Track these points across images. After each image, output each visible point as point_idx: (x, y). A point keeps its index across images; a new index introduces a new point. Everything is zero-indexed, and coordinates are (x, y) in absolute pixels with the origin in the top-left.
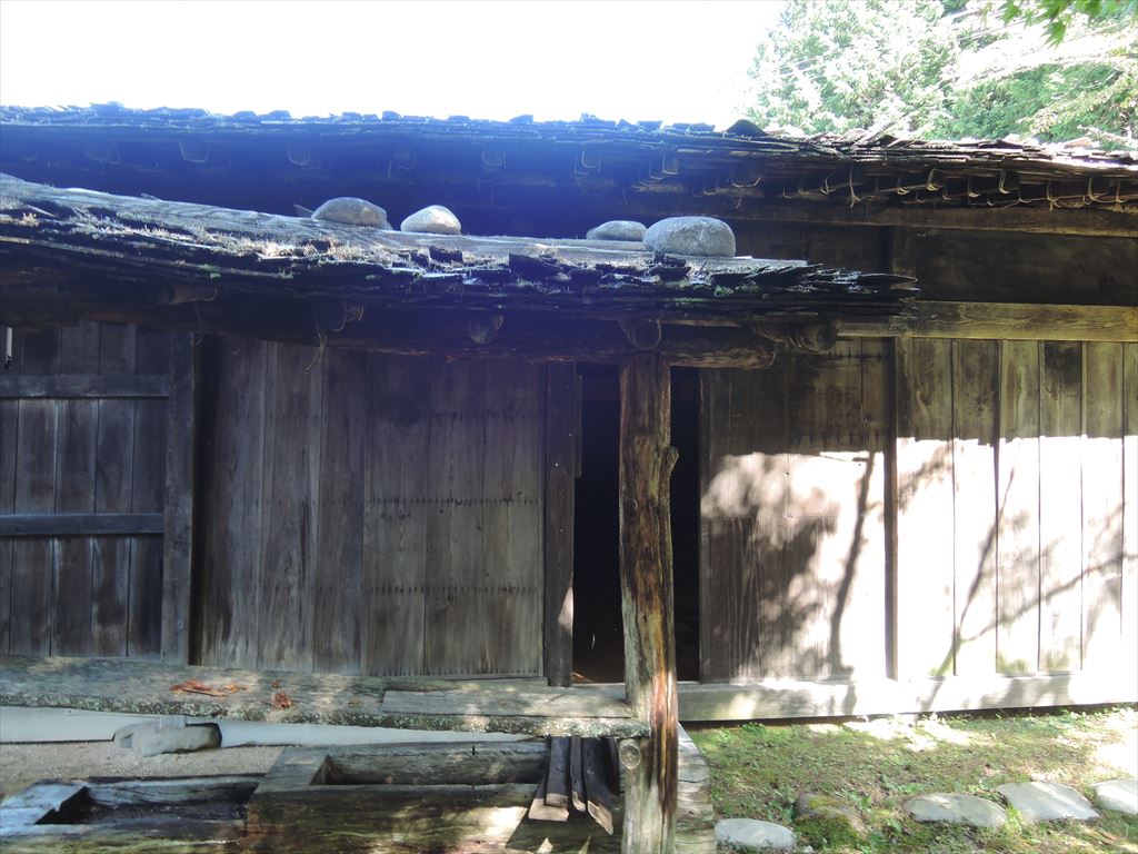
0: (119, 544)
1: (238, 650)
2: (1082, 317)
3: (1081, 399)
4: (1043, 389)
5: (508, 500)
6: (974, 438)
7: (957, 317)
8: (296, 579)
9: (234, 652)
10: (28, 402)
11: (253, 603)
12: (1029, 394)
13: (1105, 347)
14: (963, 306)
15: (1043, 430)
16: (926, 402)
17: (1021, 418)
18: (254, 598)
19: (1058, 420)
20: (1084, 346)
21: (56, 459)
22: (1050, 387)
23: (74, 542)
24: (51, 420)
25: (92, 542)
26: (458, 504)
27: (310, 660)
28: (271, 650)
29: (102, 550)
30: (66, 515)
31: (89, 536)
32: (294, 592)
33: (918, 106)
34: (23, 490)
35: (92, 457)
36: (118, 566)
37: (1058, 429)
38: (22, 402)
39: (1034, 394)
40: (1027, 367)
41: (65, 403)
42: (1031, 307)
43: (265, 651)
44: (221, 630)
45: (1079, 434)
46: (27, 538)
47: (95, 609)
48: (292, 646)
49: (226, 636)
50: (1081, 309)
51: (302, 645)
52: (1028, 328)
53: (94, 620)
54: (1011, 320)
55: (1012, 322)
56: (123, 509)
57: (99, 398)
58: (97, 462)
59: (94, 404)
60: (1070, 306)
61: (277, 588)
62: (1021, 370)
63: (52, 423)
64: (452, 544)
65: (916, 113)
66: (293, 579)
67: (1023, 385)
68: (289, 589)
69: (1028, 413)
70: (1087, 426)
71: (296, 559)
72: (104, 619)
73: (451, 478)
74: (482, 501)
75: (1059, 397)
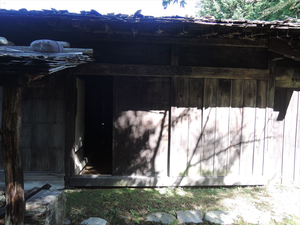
2: (231, 71)
3: (230, 96)
4: (218, 93)
5: (55, 123)
6: (196, 107)
7: (191, 71)
12: (214, 95)
13: (238, 80)
14: (193, 68)
15: (217, 105)
16: (181, 96)
17: (211, 101)
19: (223, 102)
20: (231, 80)
22: (220, 93)
33: (246, 10)
37: (222, 105)
39: (215, 94)
40: (213, 86)
42: (215, 68)
45: (229, 107)
50: (231, 69)
52: (214, 75)
54: (208, 72)
55: (208, 73)
60: (227, 68)
62: (211, 87)
64: (39, 135)
65: (245, 12)
67: (212, 92)
69: (213, 100)
70: (232, 104)
73: (38, 116)
74: (47, 123)
75: (223, 95)
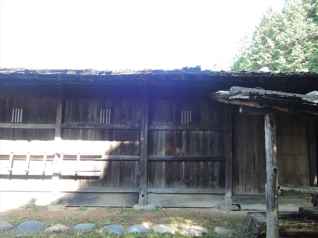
0: (215, 163)
1: (241, 188)
5: (300, 154)
8: (253, 172)
9: (240, 188)
10: (195, 131)
11: (244, 177)
18: (244, 176)
21: (201, 144)
23: (205, 163)
24: (200, 135)
25: (209, 163)
26: (289, 155)
27: (257, 190)
28: (248, 188)
29: (211, 165)
30: (203, 156)
31: (208, 161)
32: (252, 175)
34: (195, 151)
35: (209, 144)
36: (215, 168)
38: (194, 131)
41: (203, 131)
43: (247, 189)
44: (237, 183)
46: (196, 161)
47: (210, 178)
48: (252, 187)
49: (238, 185)
51: (255, 187)
53: (210, 180)
56: (215, 155)
57: (210, 130)
58: (210, 144)
59: (209, 132)
61: (249, 174)
63: (200, 136)
64: (288, 164)
66: (252, 172)
68: (251, 174)
71: (253, 167)
72: (212, 180)
73: (287, 149)
74: (294, 154)
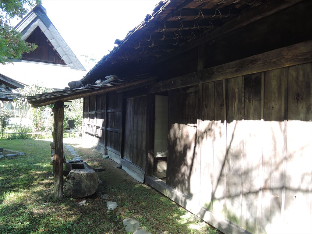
3: (261, 101)
4: (243, 98)
6: (220, 120)
7: (213, 73)
8: (129, 143)
12: (239, 101)
14: (215, 68)
15: (243, 116)
16: (206, 107)
17: (236, 111)
18: (127, 146)
22: (247, 97)
24: (117, 115)
37: (251, 117)
40: (238, 89)
50: (260, 56)
52: (236, 71)
55: (230, 70)
60: (254, 56)
70: (264, 115)
71: (130, 140)
75: (251, 101)
